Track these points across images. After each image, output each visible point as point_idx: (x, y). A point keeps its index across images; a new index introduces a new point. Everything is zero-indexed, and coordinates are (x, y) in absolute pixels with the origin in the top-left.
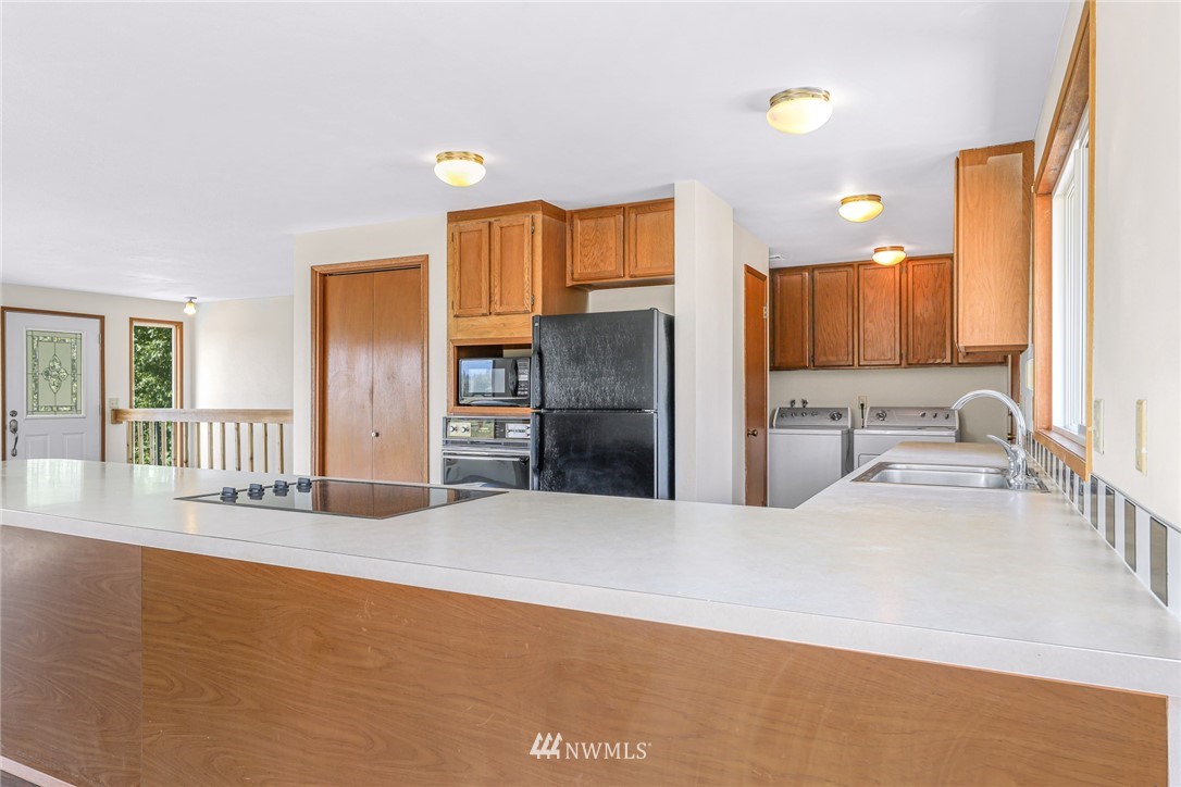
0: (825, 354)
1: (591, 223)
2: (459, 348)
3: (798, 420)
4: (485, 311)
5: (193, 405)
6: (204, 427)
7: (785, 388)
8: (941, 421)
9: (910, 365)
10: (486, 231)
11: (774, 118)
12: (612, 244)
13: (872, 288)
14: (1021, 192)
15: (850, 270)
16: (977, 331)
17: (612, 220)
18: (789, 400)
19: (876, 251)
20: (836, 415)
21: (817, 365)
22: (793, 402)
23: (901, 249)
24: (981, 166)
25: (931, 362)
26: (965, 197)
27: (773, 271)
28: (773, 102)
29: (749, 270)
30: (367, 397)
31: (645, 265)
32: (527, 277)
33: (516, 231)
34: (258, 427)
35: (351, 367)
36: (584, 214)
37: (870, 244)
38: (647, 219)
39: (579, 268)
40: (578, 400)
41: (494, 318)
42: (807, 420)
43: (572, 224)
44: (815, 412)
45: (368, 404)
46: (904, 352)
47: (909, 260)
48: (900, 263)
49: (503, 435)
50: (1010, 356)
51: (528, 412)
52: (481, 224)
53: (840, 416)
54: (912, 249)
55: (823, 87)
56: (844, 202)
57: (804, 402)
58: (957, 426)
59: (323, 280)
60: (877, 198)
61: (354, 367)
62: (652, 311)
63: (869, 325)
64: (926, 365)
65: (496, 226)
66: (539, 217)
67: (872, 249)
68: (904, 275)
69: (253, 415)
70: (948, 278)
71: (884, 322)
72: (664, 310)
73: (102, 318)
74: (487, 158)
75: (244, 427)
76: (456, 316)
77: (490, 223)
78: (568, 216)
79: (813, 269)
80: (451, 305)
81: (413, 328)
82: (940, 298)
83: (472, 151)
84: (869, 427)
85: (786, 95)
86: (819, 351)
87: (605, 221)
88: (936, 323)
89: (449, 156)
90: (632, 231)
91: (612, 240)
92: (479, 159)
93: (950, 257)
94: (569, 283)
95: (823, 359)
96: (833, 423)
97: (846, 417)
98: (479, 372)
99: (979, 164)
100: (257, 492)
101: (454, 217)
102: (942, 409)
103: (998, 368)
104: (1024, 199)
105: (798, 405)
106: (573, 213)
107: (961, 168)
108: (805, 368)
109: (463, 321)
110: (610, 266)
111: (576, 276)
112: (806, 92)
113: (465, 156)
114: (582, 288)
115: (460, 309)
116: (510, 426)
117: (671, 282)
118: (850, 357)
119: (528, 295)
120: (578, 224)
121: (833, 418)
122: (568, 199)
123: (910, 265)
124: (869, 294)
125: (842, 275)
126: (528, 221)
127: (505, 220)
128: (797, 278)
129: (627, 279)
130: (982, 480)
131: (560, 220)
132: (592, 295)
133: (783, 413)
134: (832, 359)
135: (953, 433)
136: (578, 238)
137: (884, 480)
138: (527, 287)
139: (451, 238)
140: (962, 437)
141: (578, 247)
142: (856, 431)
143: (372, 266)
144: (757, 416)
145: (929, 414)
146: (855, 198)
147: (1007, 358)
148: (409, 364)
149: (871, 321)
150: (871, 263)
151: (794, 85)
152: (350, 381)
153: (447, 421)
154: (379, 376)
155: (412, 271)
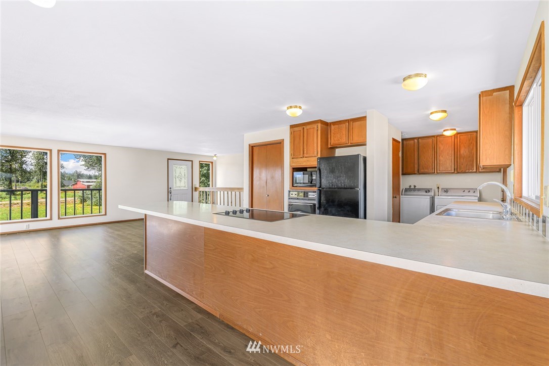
0: (423, 169)
1: (337, 126)
2: (293, 168)
3: (412, 193)
4: (301, 156)
5: (215, 186)
6: (219, 192)
7: (407, 181)
8: (471, 193)
9: (458, 173)
10: (302, 131)
11: (405, 85)
12: (344, 133)
13: (442, 144)
14: (508, 105)
15: (433, 138)
16: (488, 159)
17: (344, 125)
18: (409, 185)
19: (444, 131)
20: (428, 191)
21: (419, 173)
22: (411, 186)
23: (455, 129)
24: (490, 97)
25: (467, 171)
26: (483, 108)
27: (403, 140)
28: (404, 80)
29: (394, 140)
30: (265, 183)
31: (356, 139)
32: (315, 145)
33: (312, 130)
34: (233, 193)
35: (260, 174)
36: (334, 123)
37: (442, 128)
38: (357, 124)
39: (333, 141)
40: (332, 185)
41: (305, 159)
42: (416, 193)
43: (330, 127)
44: (419, 190)
45: (265, 186)
46: (456, 168)
47: (458, 133)
48: (454, 135)
49: (307, 196)
50: (502, 169)
51: (316, 189)
52: (300, 128)
53: (429, 191)
54: (459, 129)
55: (424, 72)
56: (431, 113)
57: (415, 186)
58: (479, 196)
59: (252, 148)
60: (445, 111)
61: (262, 175)
62: (358, 155)
63: (441, 158)
64: (465, 172)
65: (305, 129)
66: (319, 125)
67: (443, 130)
68: (456, 139)
69: (232, 189)
70: (475, 140)
71: (447, 157)
72: (363, 154)
73: (192, 161)
74: (303, 107)
75: (230, 193)
76: (292, 158)
77: (303, 128)
78: (329, 124)
79: (418, 138)
80: (291, 155)
81: (279, 162)
82: (471, 147)
83: (298, 105)
84: (441, 195)
85: (410, 77)
86: (421, 168)
87: (342, 125)
88: (469, 157)
89: (291, 107)
90: (351, 128)
91: (344, 132)
92: (300, 107)
93: (476, 132)
94: (329, 146)
95: (422, 171)
96: (426, 194)
97: (432, 191)
98: (299, 176)
99: (489, 96)
100: (235, 212)
101: (292, 127)
102: (472, 189)
103: (497, 173)
104: (509, 108)
105: (412, 187)
106: (331, 123)
107: (481, 98)
108: (415, 174)
109: (295, 160)
110: (344, 140)
111: (332, 144)
112: (417, 75)
113: (296, 107)
114: (333, 148)
115: (293, 156)
116: (310, 194)
117: (365, 145)
118: (433, 170)
119: (316, 151)
120: (333, 127)
121: (426, 192)
122: (329, 119)
123: (458, 135)
124: (441, 147)
125: (430, 140)
126: (316, 127)
127: (308, 127)
128: (412, 142)
129: (349, 144)
130: (491, 216)
131: (326, 126)
132: (337, 150)
133: (406, 190)
134: (426, 170)
135: (477, 198)
136: (333, 132)
137: (448, 215)
138: (316, 148)
139: (291, 133)
140: (480, 199)
141: (332, 134)
142: (436, 197)
143: (267, 143)
144: (396, 190)
145: (466, 191)
146: (436, 112)
147: (502, 170)
148: (278, 174)
149: (442, 157)
150: (443, 135)
151: (413, 73)
152: (260, 179)
153: (290, 191)
154: (269, 177)
155: (279, 144)
